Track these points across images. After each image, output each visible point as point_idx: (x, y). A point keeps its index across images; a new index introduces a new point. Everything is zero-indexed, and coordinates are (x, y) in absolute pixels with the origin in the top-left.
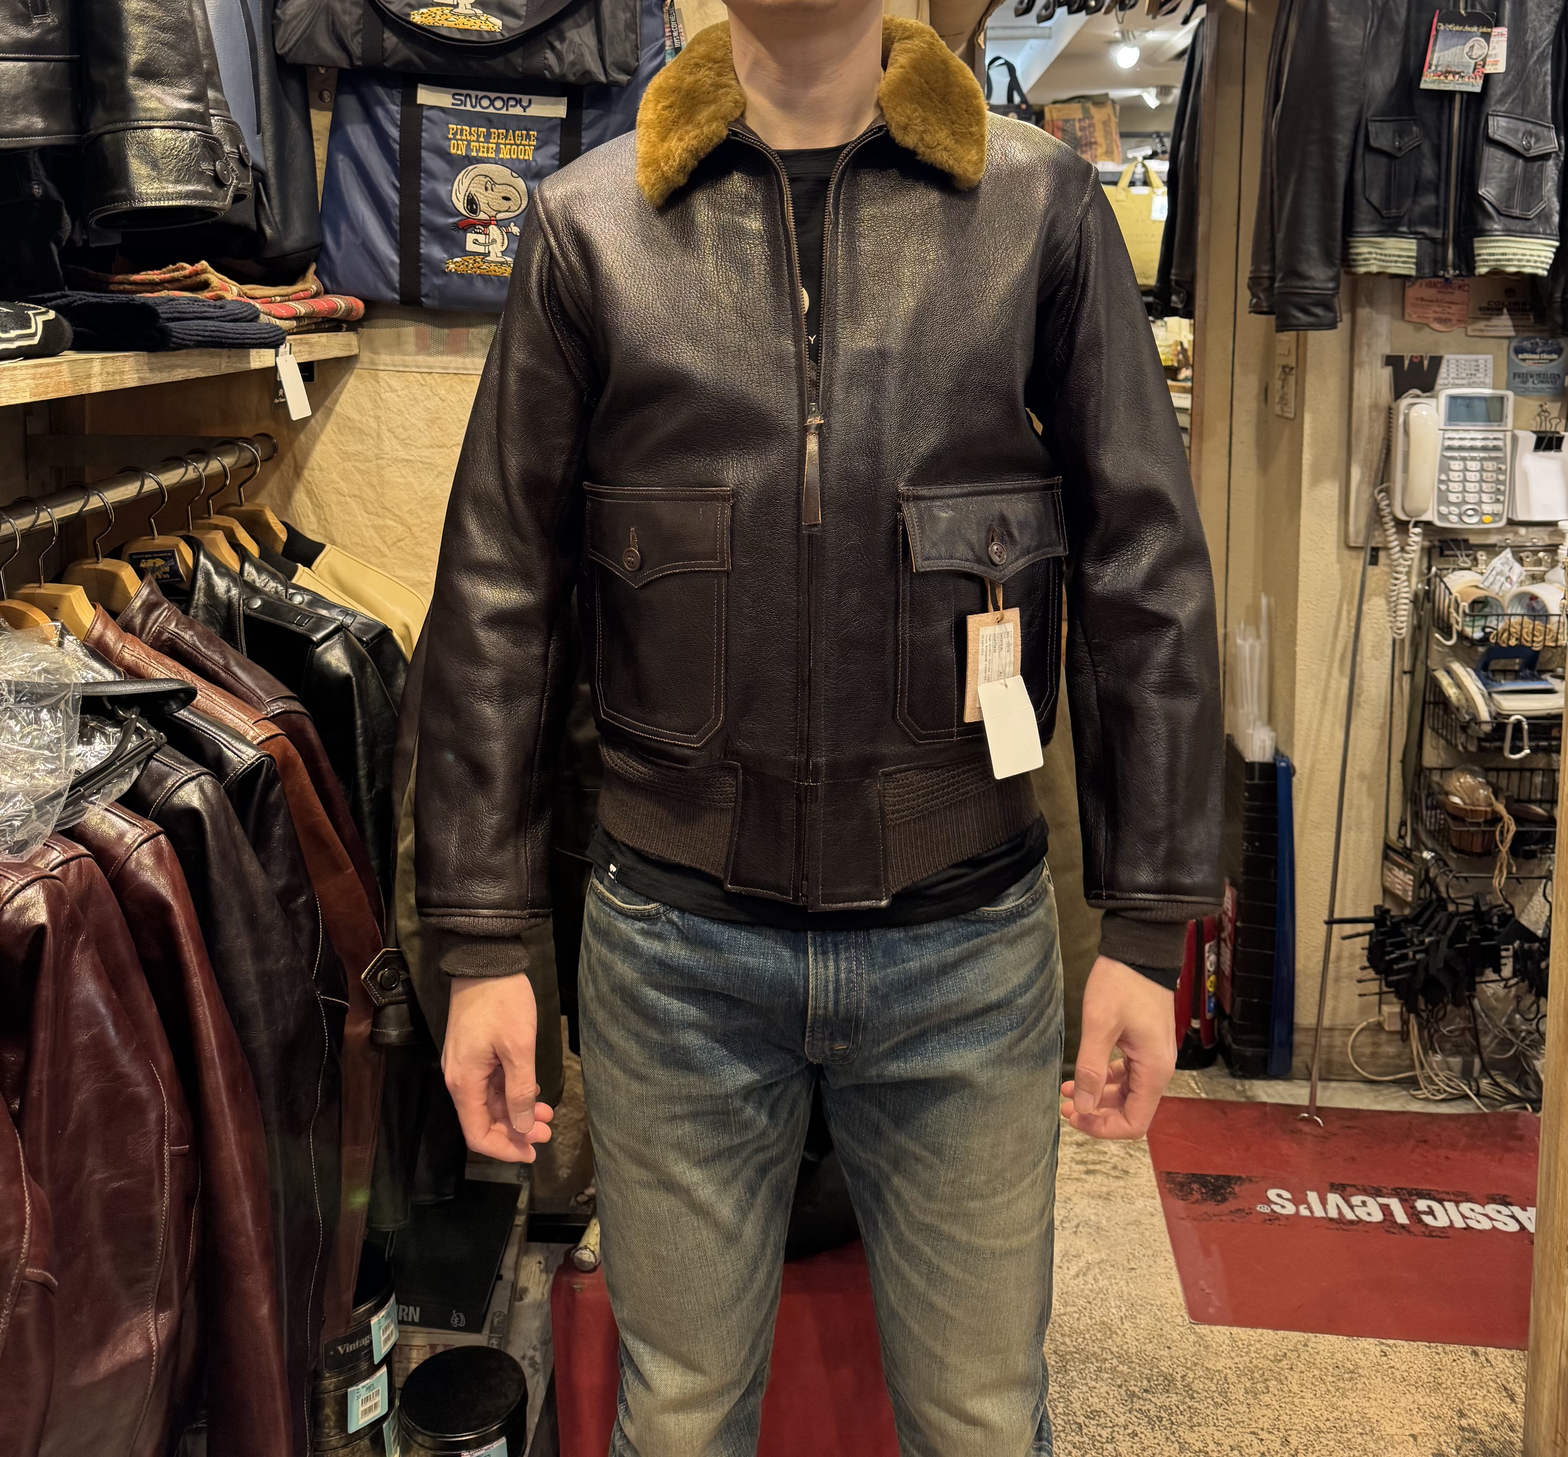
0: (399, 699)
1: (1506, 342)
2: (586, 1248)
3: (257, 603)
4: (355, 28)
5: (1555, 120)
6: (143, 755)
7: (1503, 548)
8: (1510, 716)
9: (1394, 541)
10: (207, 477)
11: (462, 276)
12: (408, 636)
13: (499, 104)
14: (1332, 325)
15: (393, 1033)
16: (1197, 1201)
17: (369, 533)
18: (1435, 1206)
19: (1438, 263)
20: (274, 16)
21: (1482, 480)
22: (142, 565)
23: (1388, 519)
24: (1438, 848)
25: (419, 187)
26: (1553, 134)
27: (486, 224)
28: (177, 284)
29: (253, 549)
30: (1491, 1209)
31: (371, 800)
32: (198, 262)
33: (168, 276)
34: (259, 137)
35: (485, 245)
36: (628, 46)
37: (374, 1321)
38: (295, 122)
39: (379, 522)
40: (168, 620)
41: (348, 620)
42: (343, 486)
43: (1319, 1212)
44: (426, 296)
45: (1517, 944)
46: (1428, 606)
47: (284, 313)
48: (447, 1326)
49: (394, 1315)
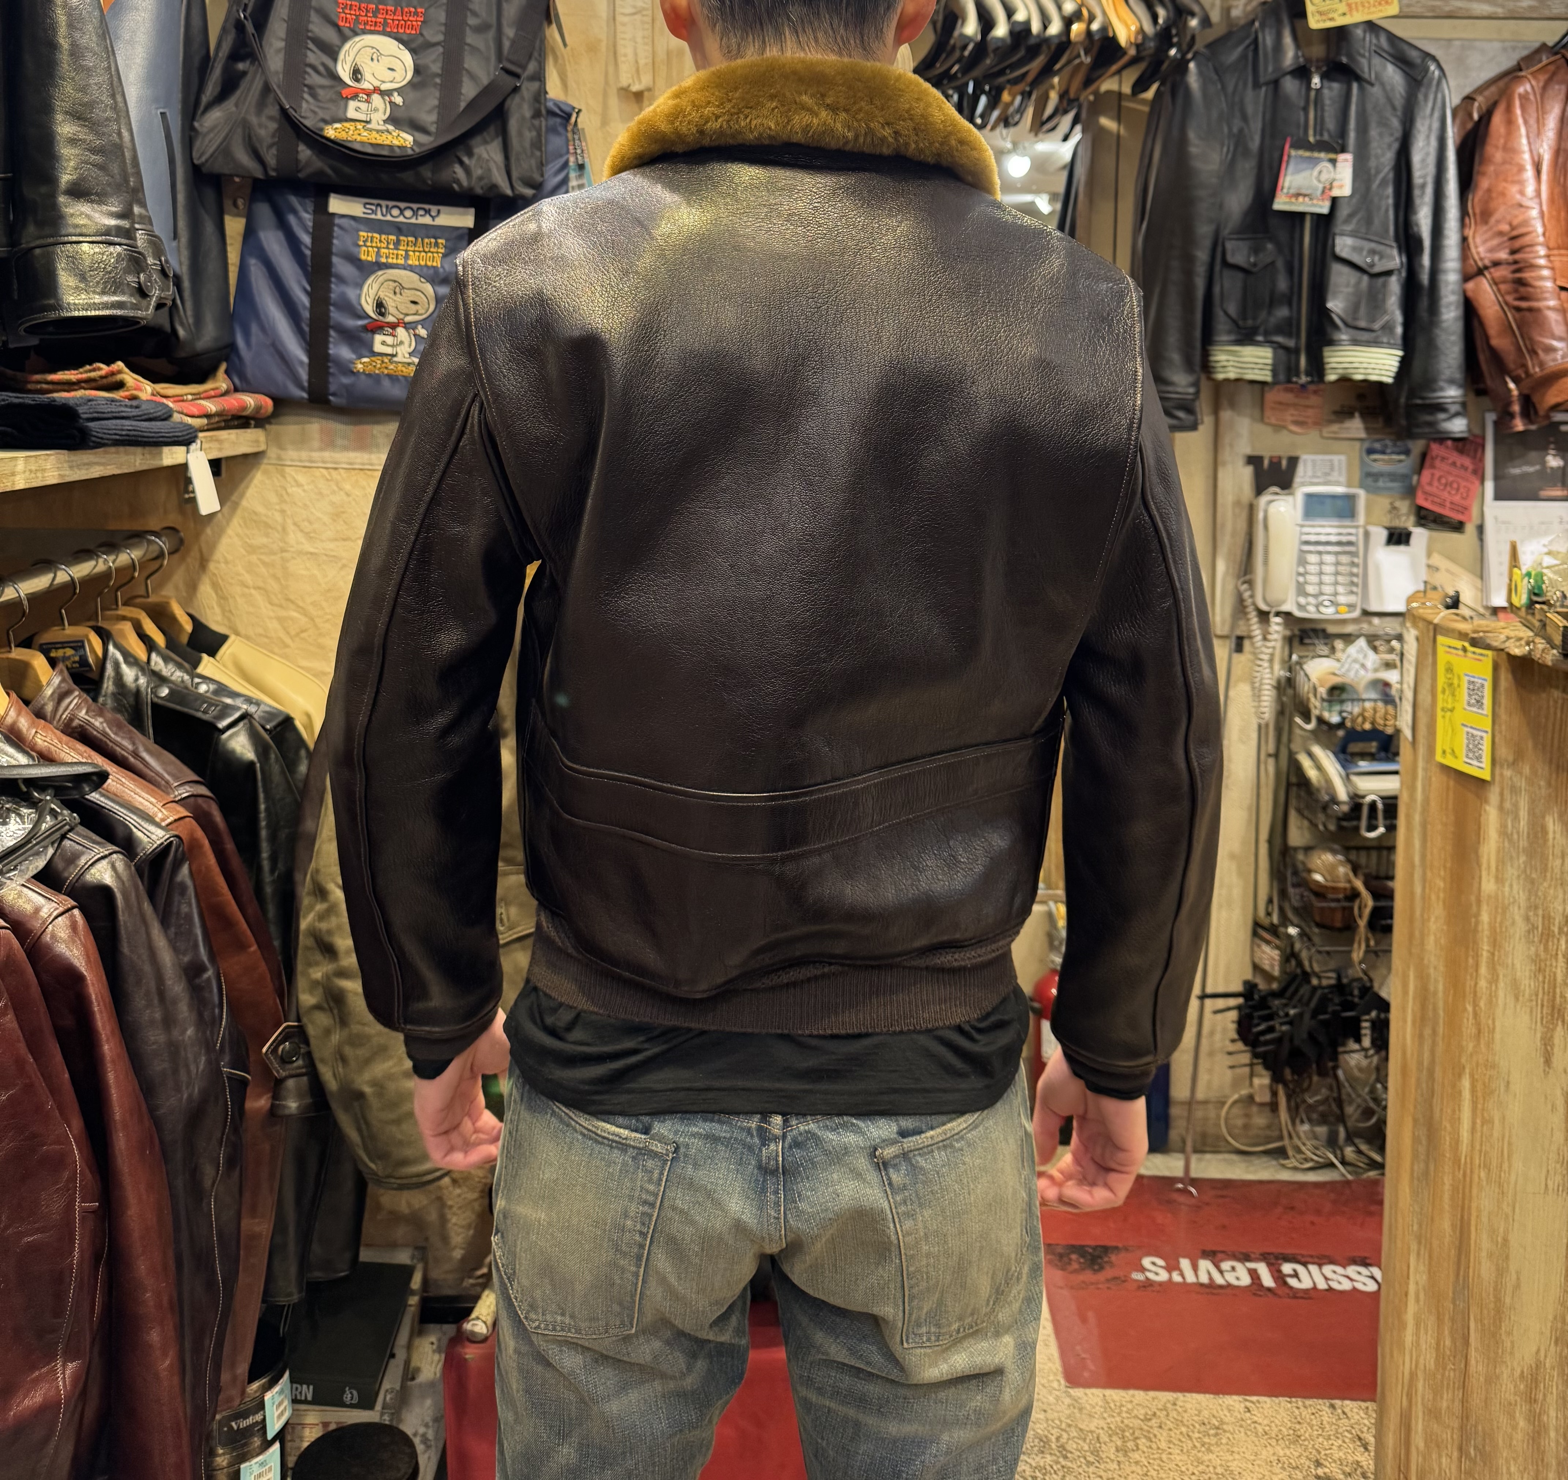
0: (301, 785)
1: (1357, 444)
2: (478, 1318)
3: (164, 692)
4: (269, 141)
5: (1397, 239)
6: (57, 835)
7: (1358, 637)
8: (1363, 797)
9: (1257, 631)
10: (117, 570)
11: (369, 375)
12: (309, 726)
13: (408, 213)
14: (1194, 427)
15: (292, 1105)
16: (1075, 1271)
17: (273, 625)
18: (1300, 1268)
19: (1292, 370)
20: (193, 129)
21: (1337, 573)
22: (53, 654)
23: (1251, 609)
24: (1303, 924)
25: (329, 290)
26: (1395, 252)
27: (394, 326)
28: (93, 384)
29: (159, 639)
30: (1352, 1270)
31: (273, 881)
32: (113, 362)
33: (84, 376)
34: (174, 244)
35: (393, 346)
36: (533, 162)
37: (268, 1396)
38: (209, 228)
39: (282, 613)
40: (78, 707)
41: (252, 709)
42: (248, 578)
43: (1190, 1278)
44: (334, 394)
45: (1374, 1014)
46: (1290, 692)
47: (195, 411)
48: (339, 1403)
49: (288, 1391)
